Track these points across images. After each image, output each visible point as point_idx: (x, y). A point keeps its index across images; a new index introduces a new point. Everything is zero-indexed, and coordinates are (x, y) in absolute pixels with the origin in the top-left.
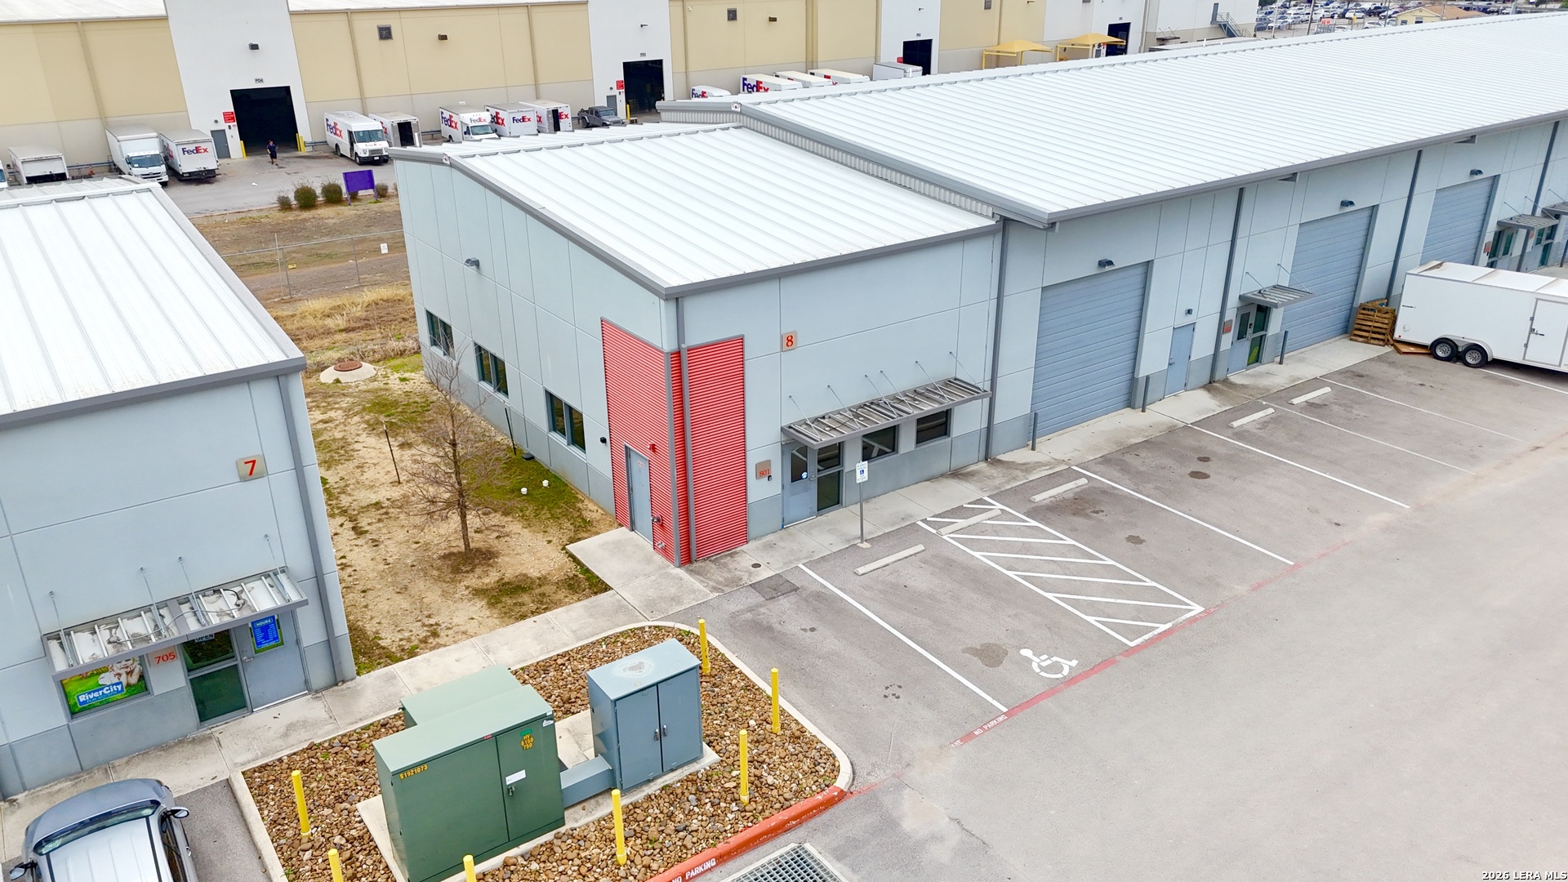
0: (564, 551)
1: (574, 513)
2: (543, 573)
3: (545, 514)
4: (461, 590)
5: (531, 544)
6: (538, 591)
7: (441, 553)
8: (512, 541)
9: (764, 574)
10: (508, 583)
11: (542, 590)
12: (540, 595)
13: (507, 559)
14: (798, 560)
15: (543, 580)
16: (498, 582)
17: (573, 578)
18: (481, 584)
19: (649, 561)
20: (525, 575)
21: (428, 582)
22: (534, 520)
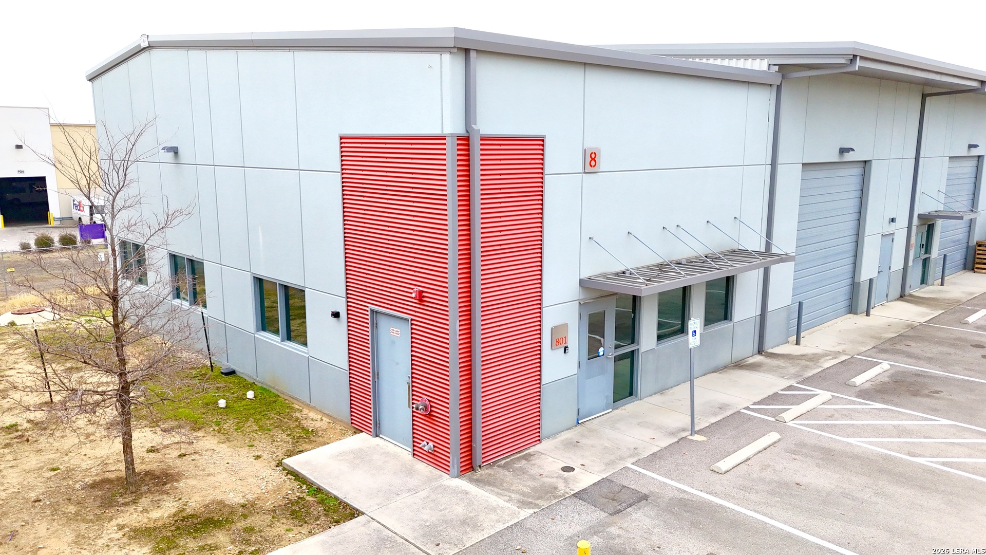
0: (281, 468)
1: (291, 423)
2: (250, 497)
3: (251, 425)
4: (111, 531)
5: (230, 462)
6: (241, 525)
7: (89, 480)
8: (201, 461)
9: (584, 480)
10: (192, 516)
11: (249, 522)
12: (246, 530)
13: (192, 482)
14: (622, 459)
15: (248, 509)
16: (175, 515)
17: (297, 503)
18: (146, 520)
19: (410, 472)
20: (221, 503)
21: (55, 524)
22: (235, 434)
